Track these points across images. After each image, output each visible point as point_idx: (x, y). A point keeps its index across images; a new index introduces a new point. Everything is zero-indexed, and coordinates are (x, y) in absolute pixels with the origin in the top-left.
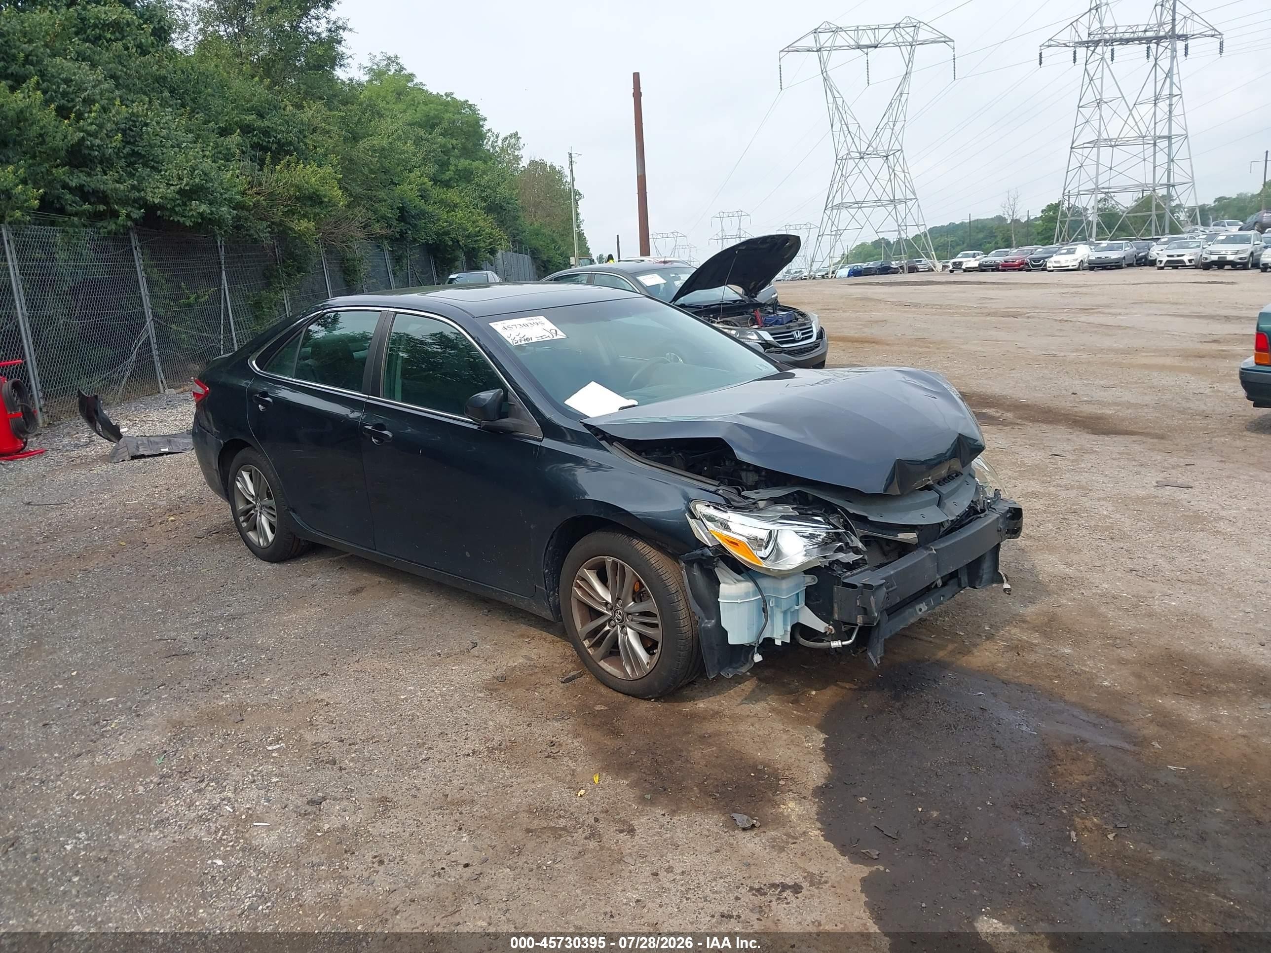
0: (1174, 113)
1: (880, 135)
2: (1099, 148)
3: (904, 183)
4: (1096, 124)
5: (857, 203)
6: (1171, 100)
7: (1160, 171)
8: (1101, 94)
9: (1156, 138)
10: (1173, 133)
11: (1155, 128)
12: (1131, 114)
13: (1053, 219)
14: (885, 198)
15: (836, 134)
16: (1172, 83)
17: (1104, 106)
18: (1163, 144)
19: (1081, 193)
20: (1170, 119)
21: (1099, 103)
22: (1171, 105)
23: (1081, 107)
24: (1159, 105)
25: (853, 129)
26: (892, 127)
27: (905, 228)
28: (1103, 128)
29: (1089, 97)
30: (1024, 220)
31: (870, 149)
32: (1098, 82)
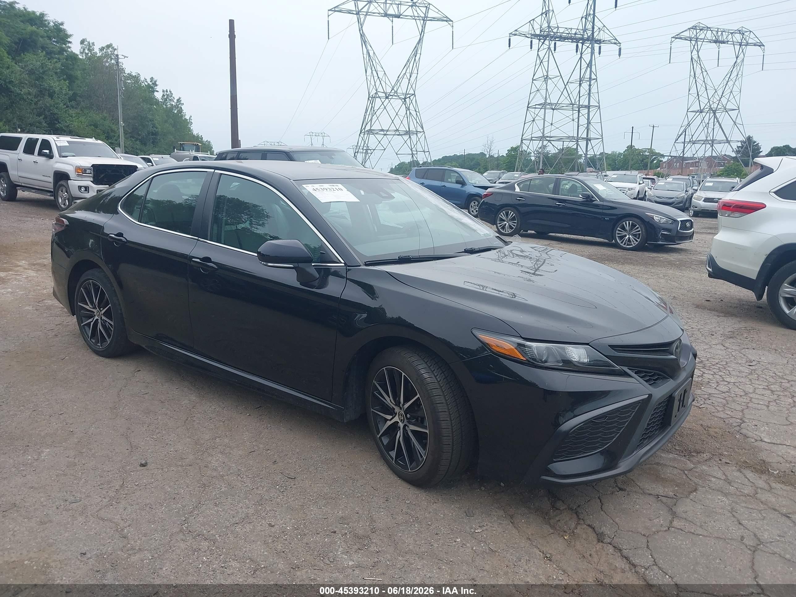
0: (592, 91)
1: (400, 81)
2: (545, 109)
3: (416, 120)
4: (543, 92)
5: (382, 130)
6: (590, 83)
7: (582, 129)
8: (547, 72)
9: (580, 107)
10: (591, 105)
11: (579, 100)
12: (565, 87)
13: (515, 157)
14: (402, 129)
15: (369, 78)
16: (591, 71)
17: (549, 81)
18: (584, 111)
19: (533, 139)
20: (589, 94)
21: (546, 78)
22: (590, 85)
23: (535, 80)
24: (582, 85)
25: (381, 74)
26: (409, 77)
27: (416, 152)
28: (548, 96)
29: (539, 74)
30: (496, 156)
31: (393, 91)
32: (545, 64)
